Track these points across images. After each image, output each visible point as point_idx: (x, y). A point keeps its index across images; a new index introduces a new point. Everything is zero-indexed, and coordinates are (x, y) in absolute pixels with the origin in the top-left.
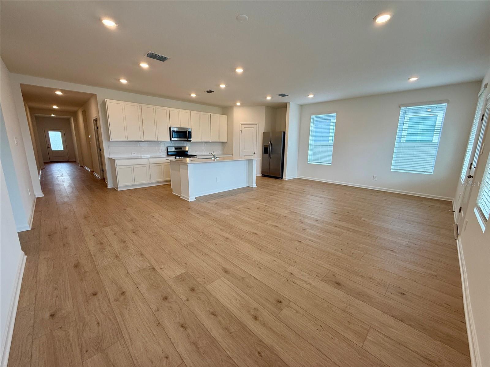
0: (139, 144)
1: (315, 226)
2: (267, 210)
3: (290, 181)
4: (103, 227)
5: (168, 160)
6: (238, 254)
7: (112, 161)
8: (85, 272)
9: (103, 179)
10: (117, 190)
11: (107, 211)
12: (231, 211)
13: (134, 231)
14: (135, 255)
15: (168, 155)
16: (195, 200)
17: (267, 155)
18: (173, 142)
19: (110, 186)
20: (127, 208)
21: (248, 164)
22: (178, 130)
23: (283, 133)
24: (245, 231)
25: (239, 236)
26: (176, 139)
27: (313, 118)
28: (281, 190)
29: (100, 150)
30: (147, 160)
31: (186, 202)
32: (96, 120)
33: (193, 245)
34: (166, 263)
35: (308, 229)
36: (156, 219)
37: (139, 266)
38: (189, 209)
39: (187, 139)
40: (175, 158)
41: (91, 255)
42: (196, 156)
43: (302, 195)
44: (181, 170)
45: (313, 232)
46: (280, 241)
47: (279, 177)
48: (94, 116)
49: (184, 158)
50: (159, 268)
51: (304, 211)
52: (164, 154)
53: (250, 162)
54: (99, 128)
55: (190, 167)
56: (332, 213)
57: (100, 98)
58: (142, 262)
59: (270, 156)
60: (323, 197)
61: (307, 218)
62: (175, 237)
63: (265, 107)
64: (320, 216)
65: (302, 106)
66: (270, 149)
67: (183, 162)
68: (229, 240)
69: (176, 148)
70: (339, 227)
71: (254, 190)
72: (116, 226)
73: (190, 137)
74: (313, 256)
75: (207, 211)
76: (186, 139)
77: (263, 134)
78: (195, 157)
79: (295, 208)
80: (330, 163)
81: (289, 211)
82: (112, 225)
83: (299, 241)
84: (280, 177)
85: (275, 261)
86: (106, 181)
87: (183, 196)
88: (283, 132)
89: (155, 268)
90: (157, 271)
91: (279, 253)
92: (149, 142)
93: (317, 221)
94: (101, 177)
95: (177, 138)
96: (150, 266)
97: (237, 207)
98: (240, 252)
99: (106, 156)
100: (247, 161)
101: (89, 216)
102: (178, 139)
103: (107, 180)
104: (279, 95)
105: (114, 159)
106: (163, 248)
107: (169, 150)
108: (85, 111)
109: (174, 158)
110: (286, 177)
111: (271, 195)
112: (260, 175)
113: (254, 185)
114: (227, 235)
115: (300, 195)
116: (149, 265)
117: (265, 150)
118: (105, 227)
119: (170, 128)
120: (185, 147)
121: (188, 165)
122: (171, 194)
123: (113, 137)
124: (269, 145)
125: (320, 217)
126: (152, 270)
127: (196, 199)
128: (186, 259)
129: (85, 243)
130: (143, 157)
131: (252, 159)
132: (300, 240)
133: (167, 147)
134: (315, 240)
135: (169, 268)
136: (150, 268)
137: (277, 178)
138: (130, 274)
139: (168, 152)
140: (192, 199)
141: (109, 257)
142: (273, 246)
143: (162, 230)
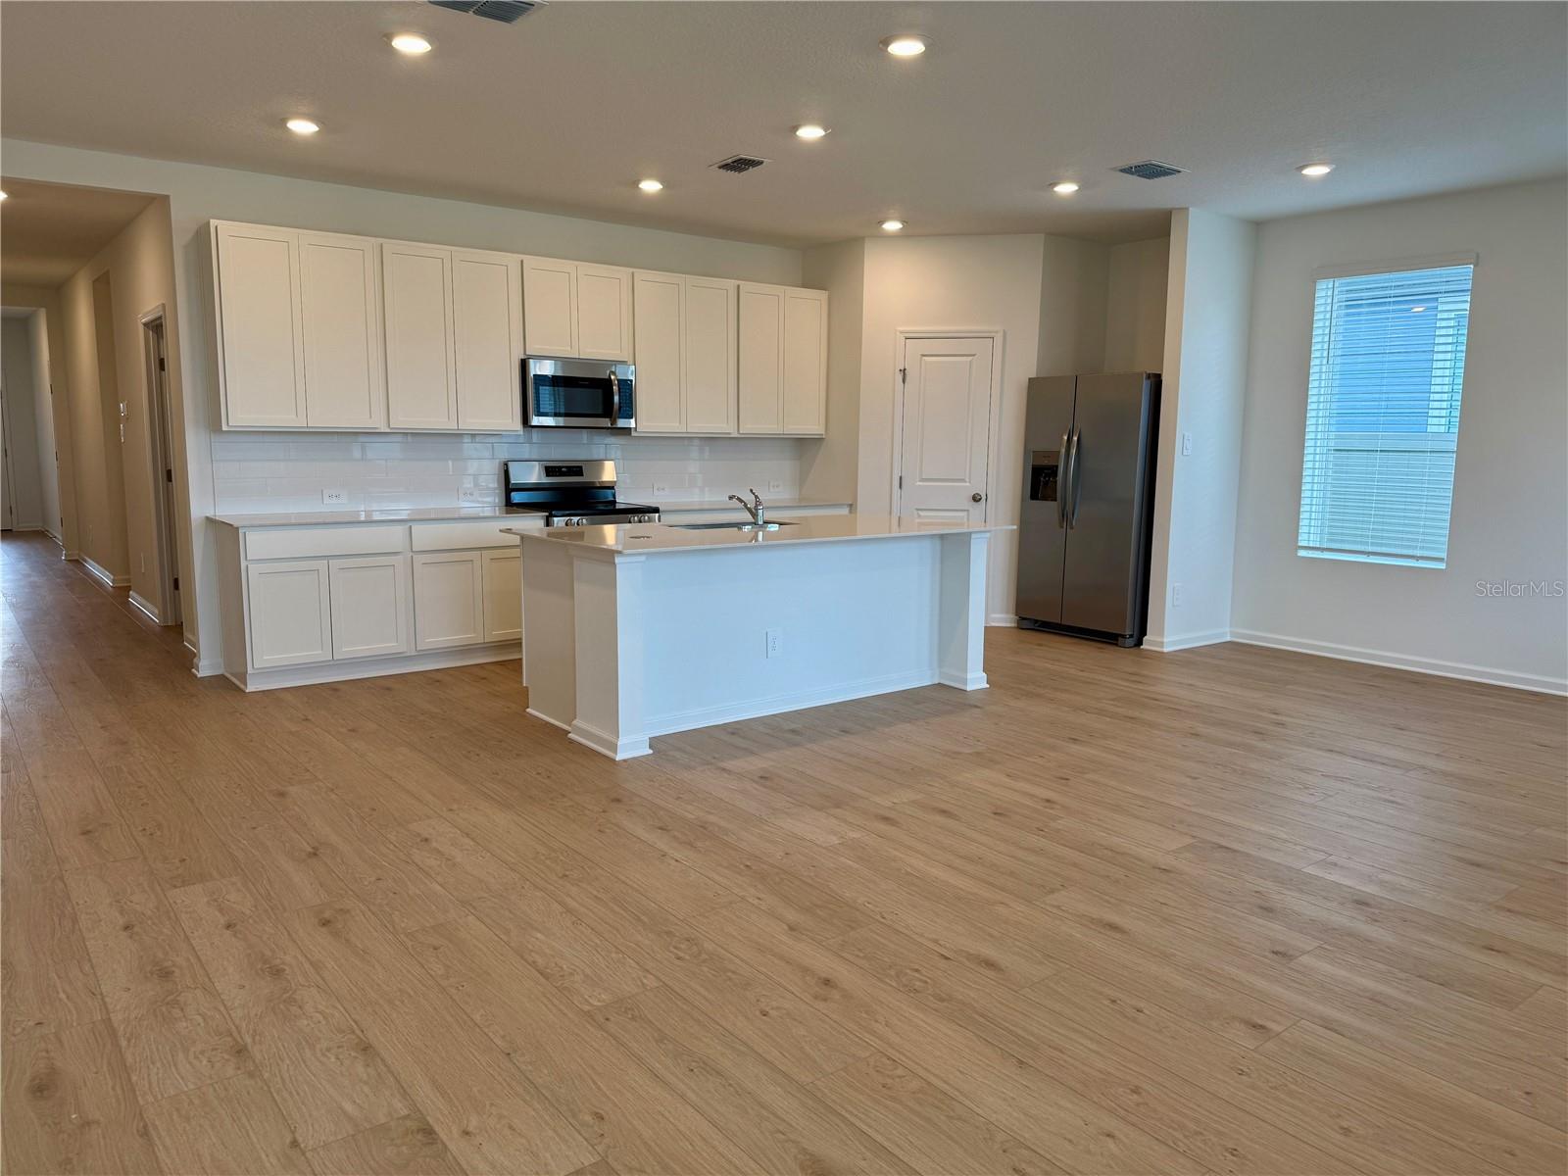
0: (363, 449)
1: (1350, 935)
2: (1052, 824)
3: (1189, 659)
4: (175, 887)
5: (509, 531)
6: (889, 1081)
7: (226, 535)
8: (86, 1124)
9: (176, 629)
10: (242, 686)
11: (192, 800)
12: (845, 821)
13: (327, 915)
14: (329, 1050)
15: (510, 506)
16: (651, 752)
17: (1048, 509)
18: (535, 435)
19: (205, 668)
20: (290, 788)
21: (942, 562)
22: (560, 374)
23: (1145, 387)
24: (931, 945)
25: (893, 973)
26: (549, 421)
27: (1327, 295)
28: (1136, 714)
29: (169, 476)
30: (400, 530)
31: (599, 761)
32: (156, 327)
33: (637, 1013)
34: (492, 1105)
35: (1304, 953)
36: (439, 852)
37: (348, 1107)
38: (618, 800)
39: (614, 422)
40: (548, 524)
41: (113, 1033)
42: (656, 510)
43: (1261, 744)
44: (579, 588)
45: (1343, 973)
46: (1134, 1020)
47: (1123, 636)
48: (149, 308)
49: (593, 523)
50: (455, 1130)
51: (1276, 845)
52: (489, 500)
53: (952, 546)
54: (169, 364)
55: (628, 575)
56: (1460, 859)
57: (182, 216)
58: (366, 1089)
59: (1065, 516)
60: (1396, 764)
61: (1302, 883)
62: (540, 961)
63: (1042, 236)
64: (1386, 877)
65: (1258, 229)
66: (1066, 472)
67: (586, 542)
68: (836, 995)
69: (550, 471)
70: (1506, 953)
71: (976, 707)
72: (234, 884)
73: (628, 409)
74: (1345, 1124)
75: (712, 818)
76: (606, 422)
77: (1029, 387)
78: (650, 520)
79: (1223, 823)
80: (1441, 560)
81: (1188, 840)
82: (215, 873)
83: (1255, 1026)
84: (1128, 632)
85: (1108, 1135)
86: (190, 637)
87: (584, 729)
88: (1149, 376)
89: (437, 1128)
90: (445, 1147)
91: (1136, 1091)
92: (410, 438)
93: (1367, 904)
94: (163, 615)
95: (556, 415)
96: (407, 1117)
97: (878, 799)
98: (900, 1071)
99: (200, 506)
100: (938, 542)
101: (106, 825)
102: (561, 421)
103: (194, 631)
104: (1128, 171)
105: (236, 524)
106: (477, 1017)
107: (513, 481)
108: (108, 283)
109: (541, 523)
110: (1161, 632)
111: (1075, 740)
112: (1004, 619)
113: (976, 680)
114: (824, 963)
115: (1254, 741)
116: (405, 1112)
117: (1041, 480)
118: (184, 883)
119: (524, 365)
120: (597, 464)
121: (618, 560)
122: (524, 715)
123: (239, 413)
124: (1063, 450)
125: (1382, 883)
126: (419, 1137)
127: (650, 747)
128: (599, 1088)
129: (87, 968)
130: (377, 517)
131: (965, 530)
132: (1260, 1022)
133: (506, 465)
134: (1356, 1023)
135: (507, 1131)
136: (409, 1123)
137: (1110, 639)
138: (304, 1154)
139: (509, 488)
140: (631, 745)
141: (202, 1052)
142: (1094, 1047)
143: (471, 918)
